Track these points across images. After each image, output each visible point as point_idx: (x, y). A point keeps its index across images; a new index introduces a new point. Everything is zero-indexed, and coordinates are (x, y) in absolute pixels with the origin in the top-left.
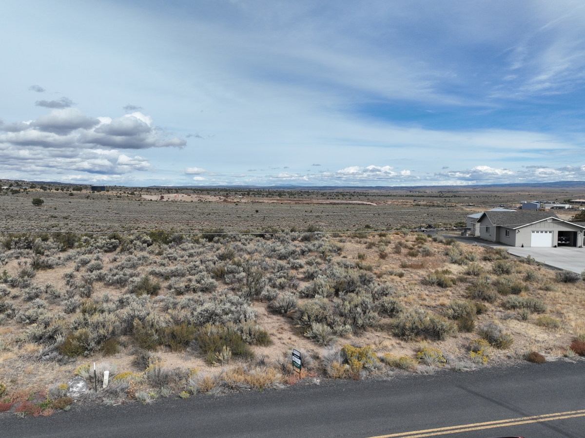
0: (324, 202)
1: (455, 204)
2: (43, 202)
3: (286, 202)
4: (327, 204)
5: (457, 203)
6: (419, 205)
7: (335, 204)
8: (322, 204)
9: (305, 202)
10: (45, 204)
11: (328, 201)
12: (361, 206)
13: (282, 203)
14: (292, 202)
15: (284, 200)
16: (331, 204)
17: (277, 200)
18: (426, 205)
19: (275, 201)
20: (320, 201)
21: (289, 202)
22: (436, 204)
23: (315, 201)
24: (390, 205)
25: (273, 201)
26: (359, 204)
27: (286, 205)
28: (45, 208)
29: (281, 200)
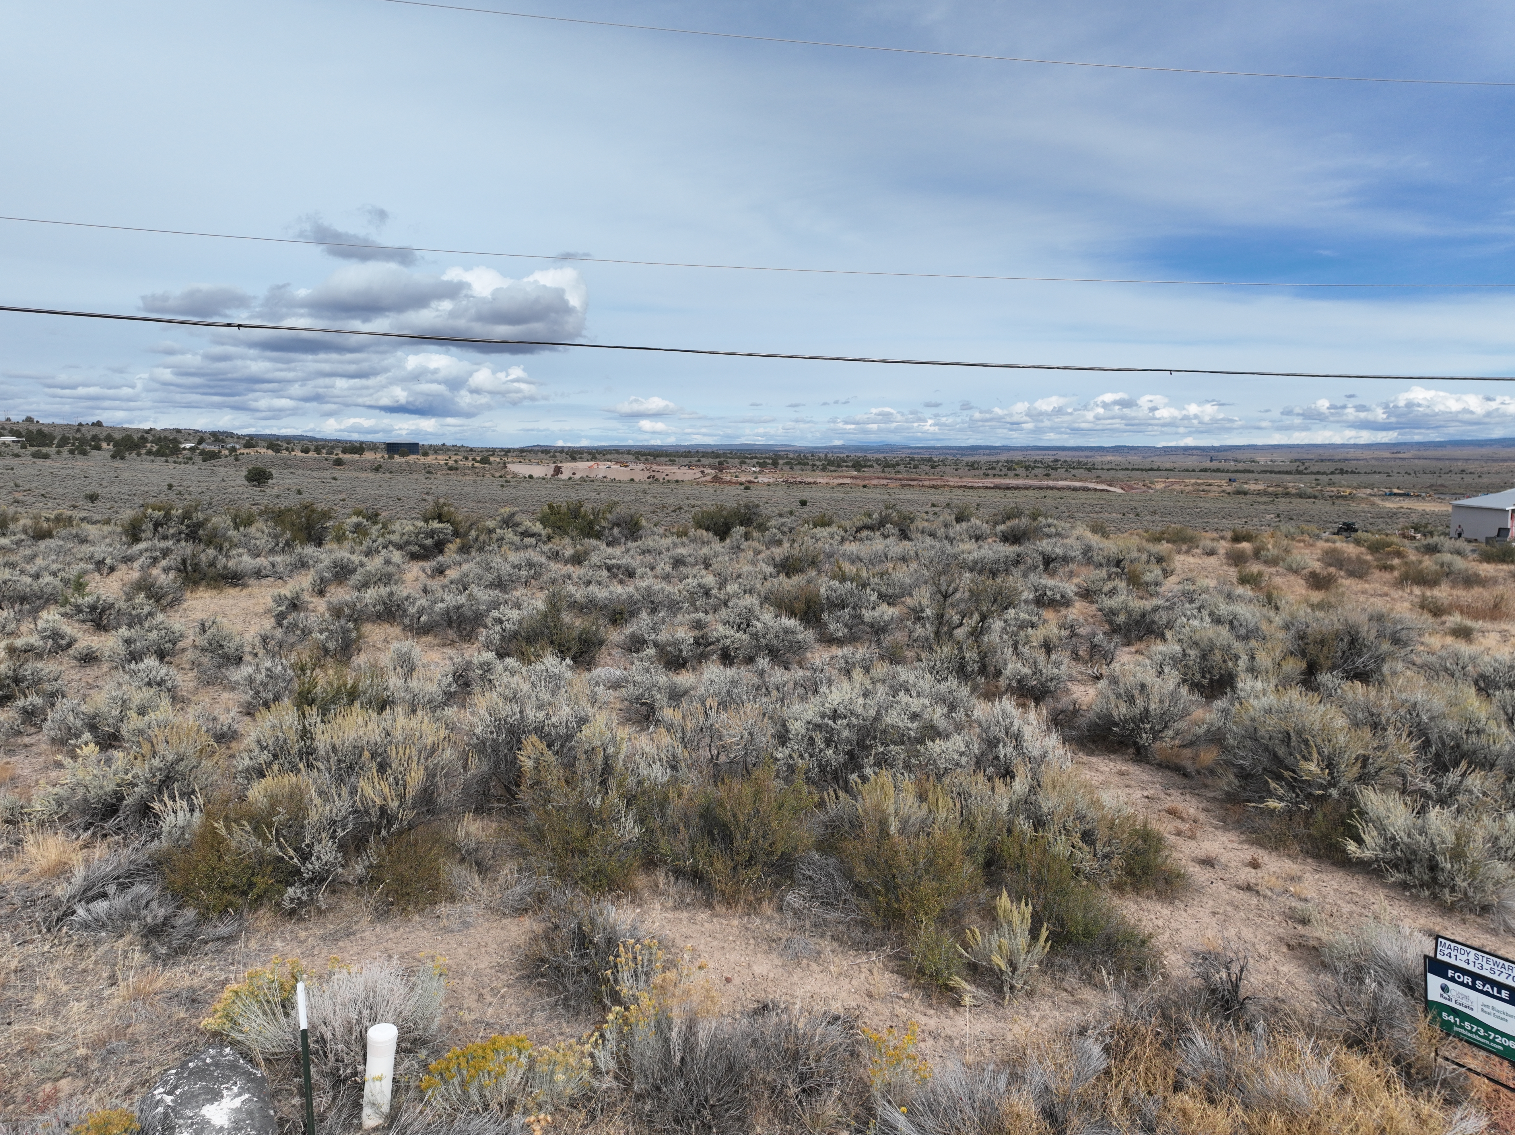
0: (980, 482)
1: (1348, 491)
2: (270, 476)
3: (875, 482)
4: (987, 488)
5: (1355, 488)
6: (1245, 493)
7: (1008, 488)
8: (972, 488)
9: (926, 483)
10: (274, 481)
11: (989, 482)
12: (1083, 495)
13: (865, 486)
14: (893, 484)
15: (870, 478)
16: (997, 487)
17: (852, 477)
18: (1265, 493)
19: (848, 481)
20: (968, 481)
21: (885, 482)
22: (1294, 491)
23: (953, 481)
24: (1163, 491)
25: (841, 481)
26: (1075, 489)
27: (877, 491)
28: (275, 492)
29: (864, 478)
